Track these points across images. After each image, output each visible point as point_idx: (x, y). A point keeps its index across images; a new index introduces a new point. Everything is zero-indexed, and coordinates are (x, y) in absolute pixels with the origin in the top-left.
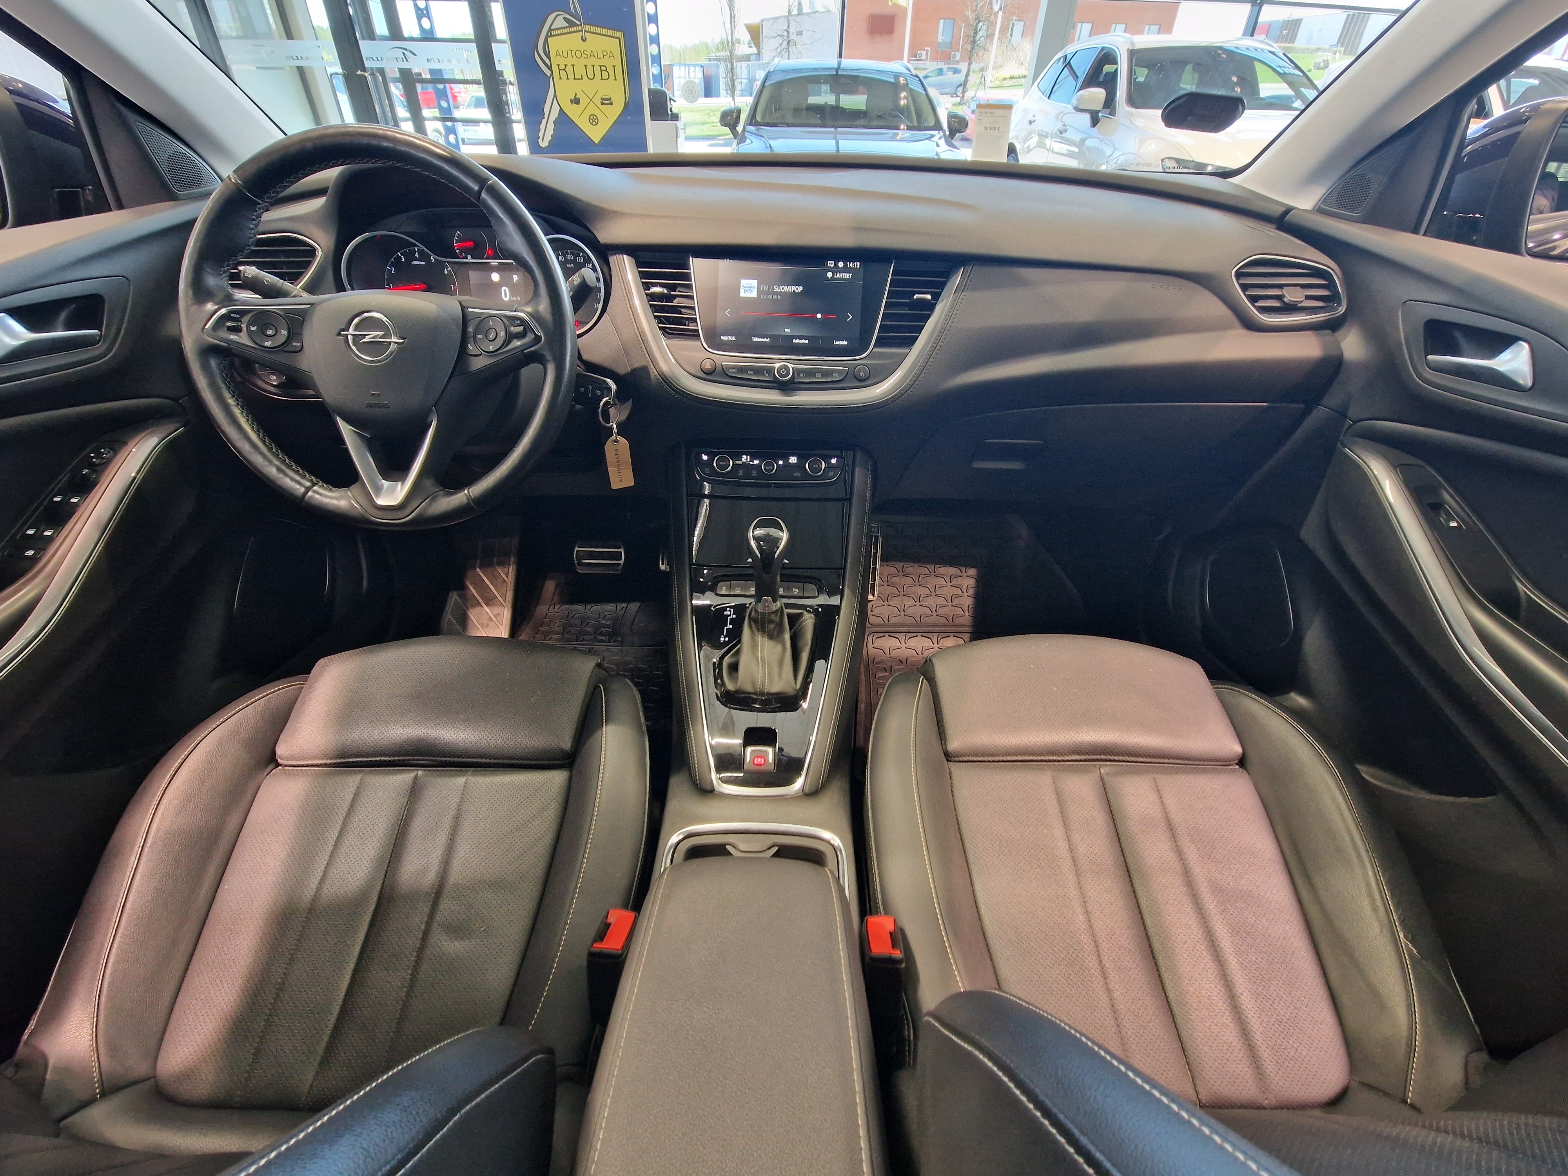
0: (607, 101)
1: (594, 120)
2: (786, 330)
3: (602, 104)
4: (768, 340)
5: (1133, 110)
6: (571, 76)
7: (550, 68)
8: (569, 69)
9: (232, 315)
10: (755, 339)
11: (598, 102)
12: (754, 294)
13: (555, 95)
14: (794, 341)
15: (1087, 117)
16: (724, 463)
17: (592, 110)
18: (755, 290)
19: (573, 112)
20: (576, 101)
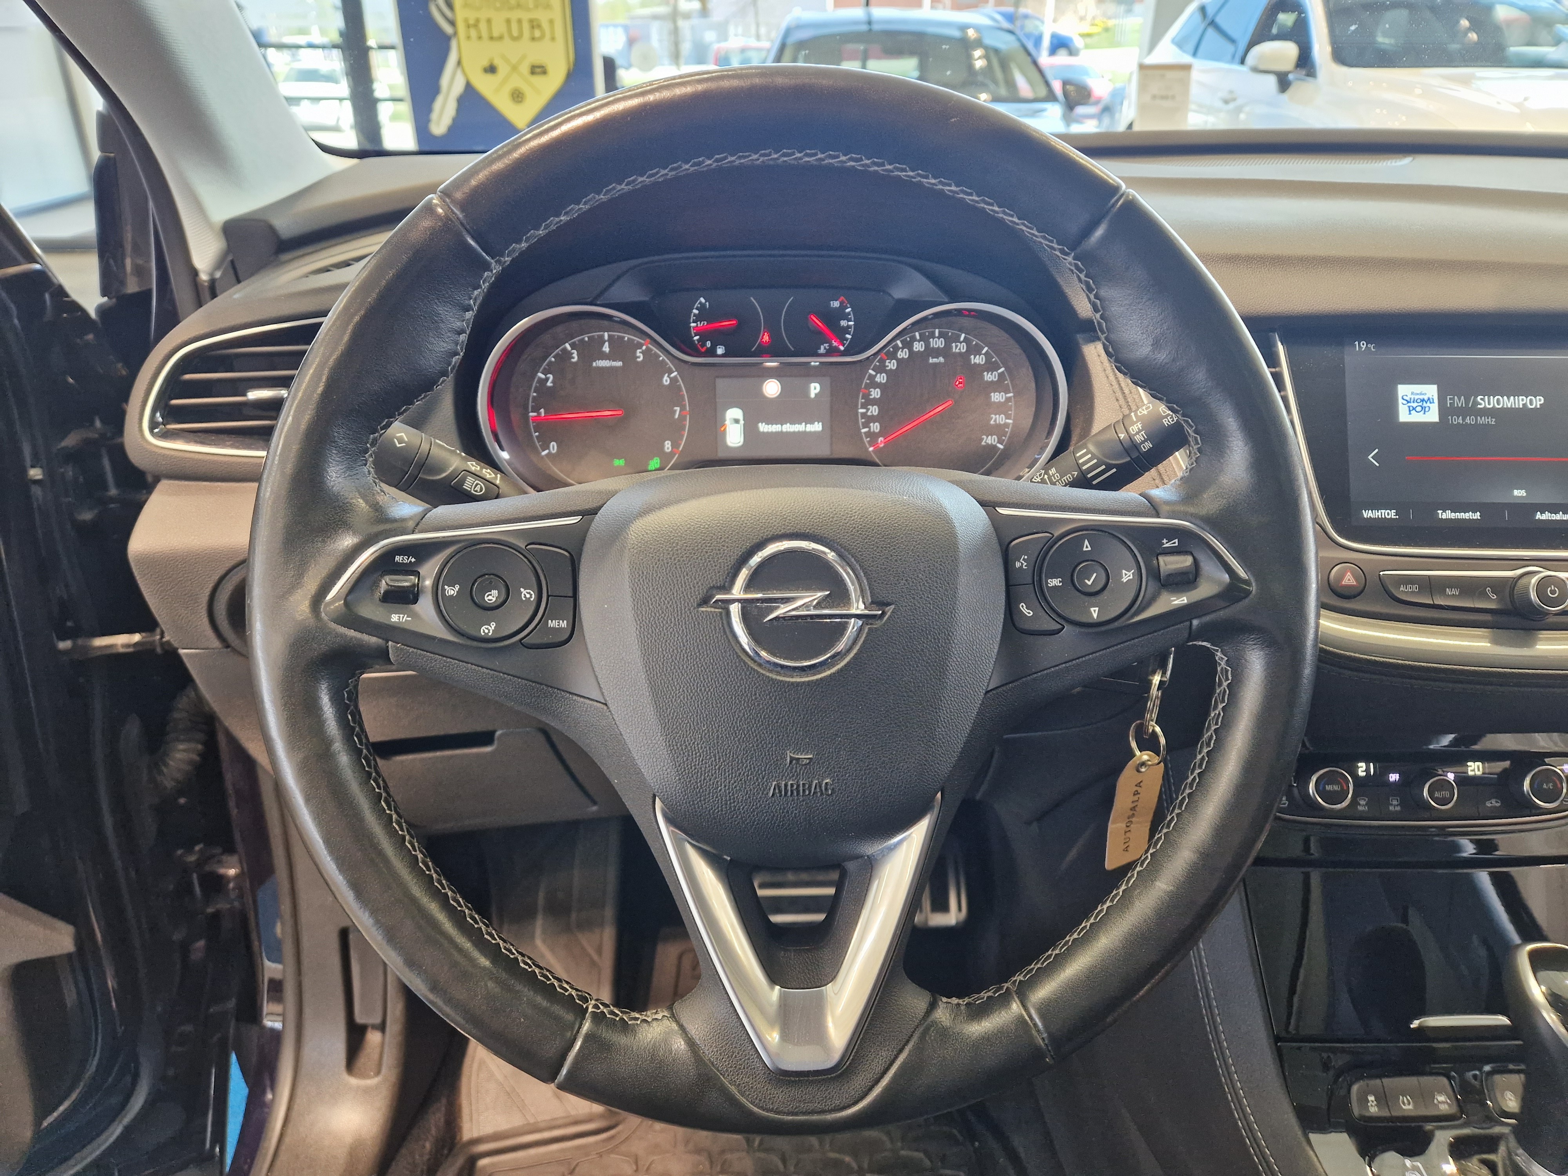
0: (538, 70)
1: (517, 96)
2: (1516, 493)
3: (533, 73)
4: (1477, 516)
5: (1345, 70)
6: (485, 33)
7: (452, 23)
8: (483, 26)
9: (398, 559)
10: (1446, 515)
11: (525, 69)
12: (1432, 416)
13: (459, 63)
14: (1539, 516)
15: (1272, 80)
16: (1336, 788)
17: (516, 82)
18: (1435, 407)
19: (485, 86)
20: (491, 69)
